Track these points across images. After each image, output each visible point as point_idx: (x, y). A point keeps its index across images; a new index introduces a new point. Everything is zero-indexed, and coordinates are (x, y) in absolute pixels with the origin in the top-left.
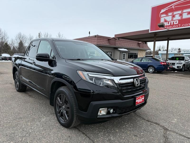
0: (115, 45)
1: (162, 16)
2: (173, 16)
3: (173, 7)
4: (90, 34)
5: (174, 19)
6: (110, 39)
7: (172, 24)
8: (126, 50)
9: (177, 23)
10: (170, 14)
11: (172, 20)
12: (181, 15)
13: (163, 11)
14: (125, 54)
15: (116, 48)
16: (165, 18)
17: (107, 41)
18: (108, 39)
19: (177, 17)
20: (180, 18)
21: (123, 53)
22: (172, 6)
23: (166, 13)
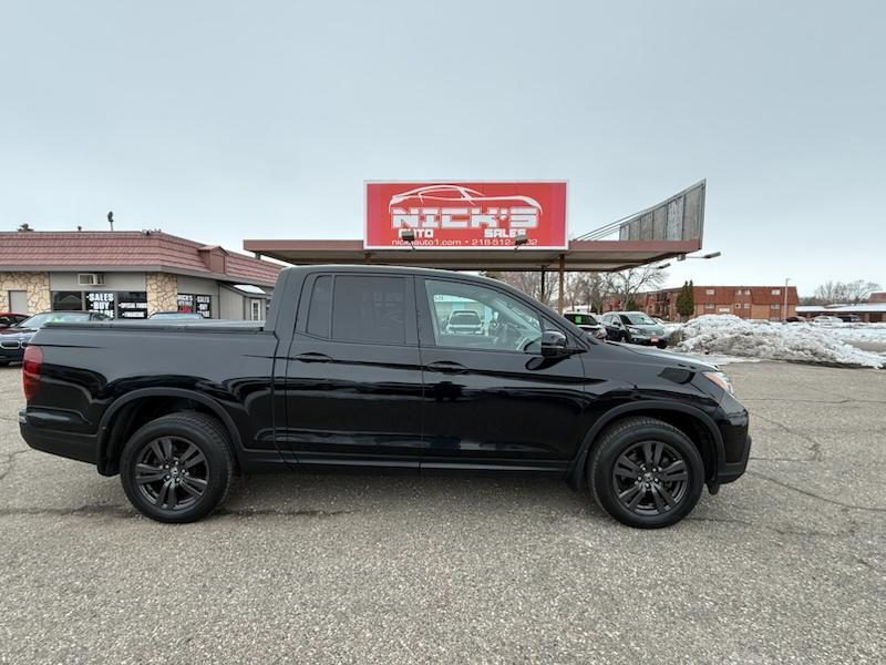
0: (224, 272)
1: (396, 211)
2: (422, 218)
3: (420, 197)
4: (111, 221)
5: (424, 225)
6: (208, 251)
7: (420, 236)
8: (258, 290)
9: (432, 236)
10: (414, 211)
11: (420, 227)
12: (438, 218)
13: (396, 199)
14: (258, 302)
15: (229, 284)
16: (403, 217)
17: (196, 258)
18: (200, 251)
19: (431, 223)
20: (436, 225)
21: (253, 301)
22: (416, 194)
23: (406, 205)
